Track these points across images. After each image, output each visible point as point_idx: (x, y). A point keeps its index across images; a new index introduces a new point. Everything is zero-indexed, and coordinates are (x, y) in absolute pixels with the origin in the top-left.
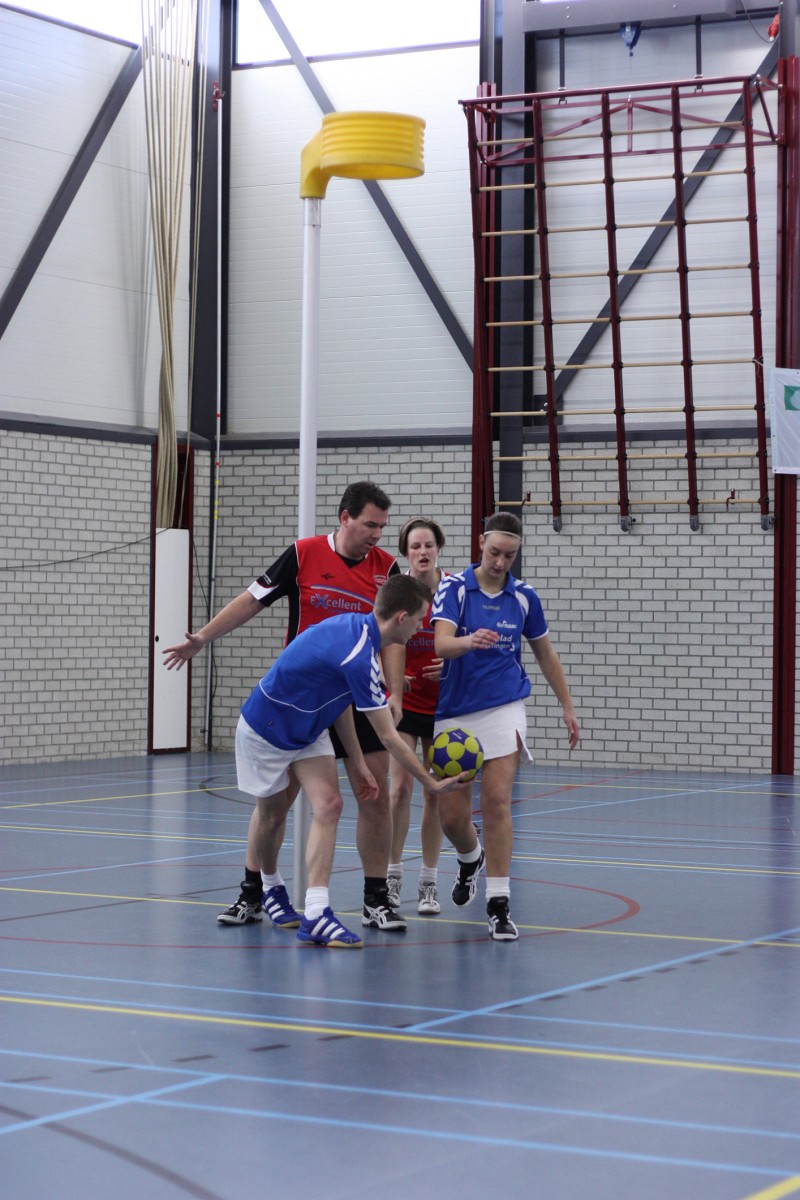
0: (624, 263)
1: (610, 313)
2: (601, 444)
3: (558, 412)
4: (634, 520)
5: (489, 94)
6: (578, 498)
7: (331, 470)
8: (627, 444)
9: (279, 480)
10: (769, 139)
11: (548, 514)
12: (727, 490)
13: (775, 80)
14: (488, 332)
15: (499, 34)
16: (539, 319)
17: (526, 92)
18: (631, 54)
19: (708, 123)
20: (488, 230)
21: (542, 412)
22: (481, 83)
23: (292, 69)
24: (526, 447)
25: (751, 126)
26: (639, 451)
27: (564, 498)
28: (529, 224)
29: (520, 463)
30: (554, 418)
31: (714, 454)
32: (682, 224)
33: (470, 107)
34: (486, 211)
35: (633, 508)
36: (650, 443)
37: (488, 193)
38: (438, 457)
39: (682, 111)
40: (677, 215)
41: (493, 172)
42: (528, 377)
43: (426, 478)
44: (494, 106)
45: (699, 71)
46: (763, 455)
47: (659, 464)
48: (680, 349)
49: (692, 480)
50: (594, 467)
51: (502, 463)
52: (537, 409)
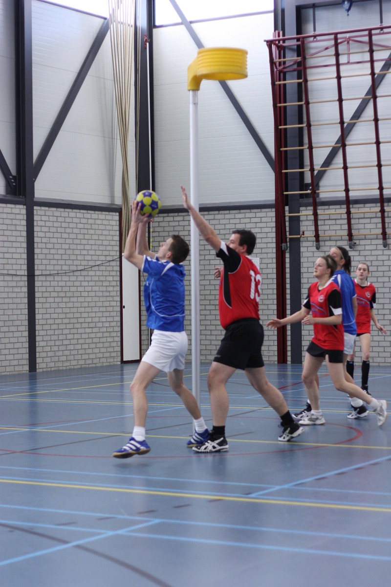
0: (347, 118)
1: (341, 142)
2: (338, 207)
3: (317, 191)
4: (355, 243)
5: (279, 36)
6: (327, 233)
8: (351, 206)
9: (181, 228)
11: (313, 241)
14: (281, 153)
15: (283, 7)
16: (306, 146)
17: (297, 34)
18: (348, 15)
19: (387, 48)
20: (280, 103)
21: (309, 192)
22: (275, 31)
23: (183, 27)
24: (301, 209)
26: (357, 209)
27: (321, 233)
28: (300, 100)
29: (299, 217)
30: (315, 194)
32: (375, 97)
33: (270, 43)
34: (279, 94)
35: (355, 237)
36: (362, 205)
37: (280, 85)
38: (258, 215)
39: (374, 42)
40: (373, 93)
41: (282, 75)
42: (302, 174)
43: (253, 225)
44: (281, 42)
45: (381, 22)
47: (367, 215)
48: (376, 159)
49: (383, 223)
50: (335, 218)
51: (290, 217)
52: (307, 190)
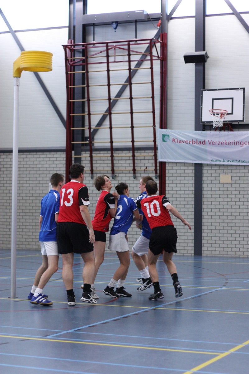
0: (113, 96)
1: (108, 112)
2: (106, 152)
3: (93, 142)
4: (116, 176)
5: (71, 43)
6: (98, 169)
7: (22, 160)
8: (114, 152)
9: (5, 163)
10: (158, 58)
11: (89, 174)
12: (144, 166)
13: (159, 40)
14: (71, 117)
15: (74, 24)
16: (86, 113)
17: (83, 43)
18: (115, 31)
19: (139, 53)
20: (71, 85)
21: (87, 142)
22: (69, 39)
23: (10, 35)
24: (82, 153)
25: (152, 54)
26: (117, 154)
27: (94, 169)
28: (83, 84)
29: (80, 158)
30: (91, 144)
31: (140, 155)
32: (131, 84)
33: (65, 47)
34: (70, 79)
35: (116, 172)
36: (121, 152)
37: (71, 74)
38: (55, 156)
39: (131, 49)
40: (129, 81)
41: (72, 67)
42: (83, 131)
43: (51, 162)
44: (73, 47)
45: (136, 37)
46: (155, 156)
47: (124, 158)
48: (130, 123)
49: (134, 163)
50: (104, 159)
51: (75, 158)
52: (86, 141)
